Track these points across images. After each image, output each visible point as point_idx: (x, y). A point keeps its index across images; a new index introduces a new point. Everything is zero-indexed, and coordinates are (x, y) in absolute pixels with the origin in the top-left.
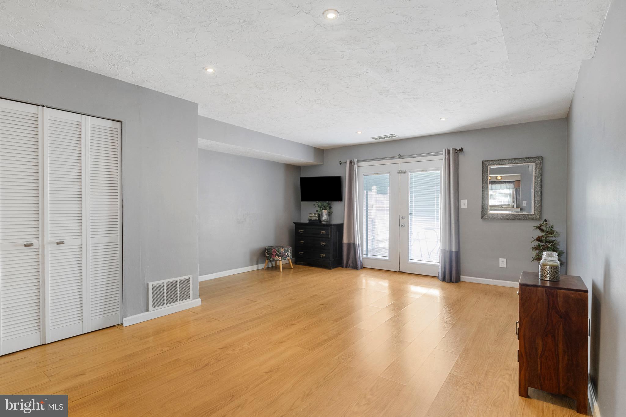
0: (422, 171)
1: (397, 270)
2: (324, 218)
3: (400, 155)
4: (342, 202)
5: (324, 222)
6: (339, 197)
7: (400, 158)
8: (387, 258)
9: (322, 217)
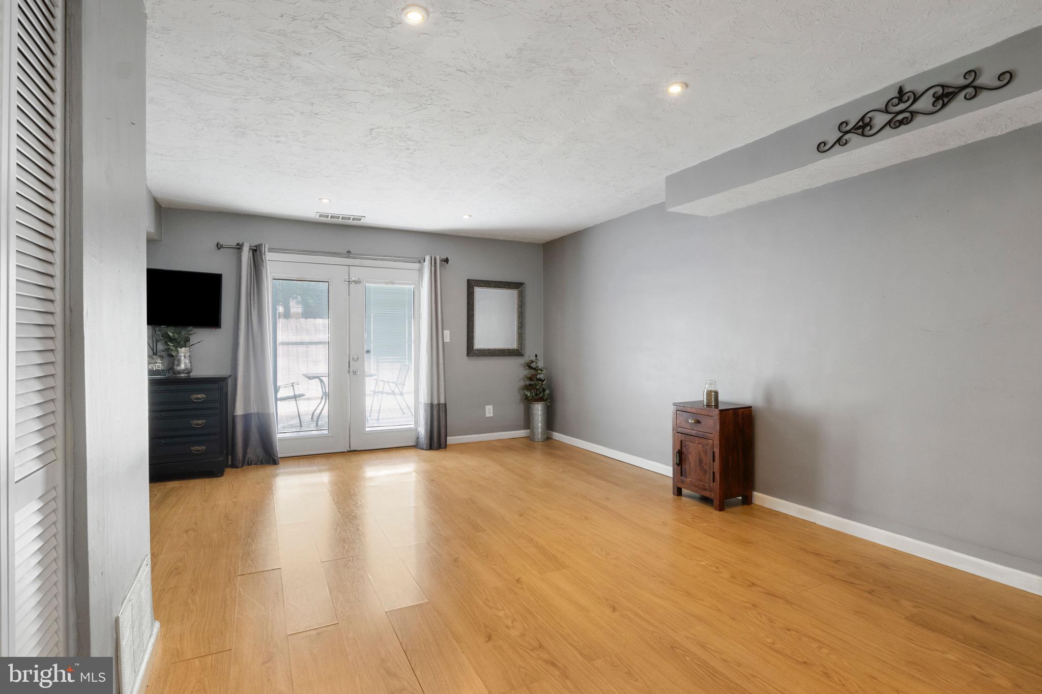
0: (386, 283)
1: (346, 449)
2: (183, 366)
3: (349, 252)
4: (218, 330)
5: (182, 375)
6: (212, 319)
7: (348, 257)
8: (326, 432)
9: (179, 365)
